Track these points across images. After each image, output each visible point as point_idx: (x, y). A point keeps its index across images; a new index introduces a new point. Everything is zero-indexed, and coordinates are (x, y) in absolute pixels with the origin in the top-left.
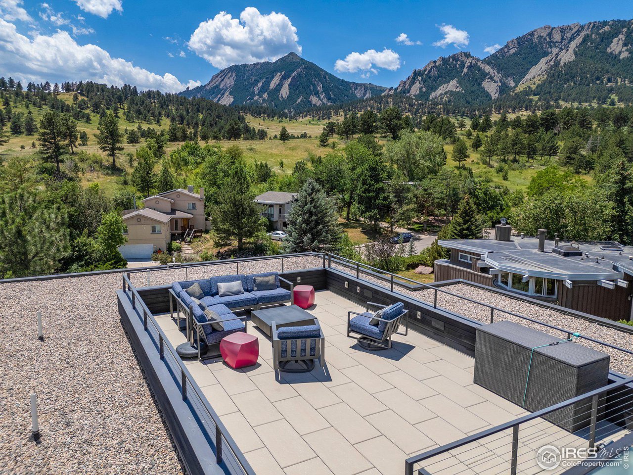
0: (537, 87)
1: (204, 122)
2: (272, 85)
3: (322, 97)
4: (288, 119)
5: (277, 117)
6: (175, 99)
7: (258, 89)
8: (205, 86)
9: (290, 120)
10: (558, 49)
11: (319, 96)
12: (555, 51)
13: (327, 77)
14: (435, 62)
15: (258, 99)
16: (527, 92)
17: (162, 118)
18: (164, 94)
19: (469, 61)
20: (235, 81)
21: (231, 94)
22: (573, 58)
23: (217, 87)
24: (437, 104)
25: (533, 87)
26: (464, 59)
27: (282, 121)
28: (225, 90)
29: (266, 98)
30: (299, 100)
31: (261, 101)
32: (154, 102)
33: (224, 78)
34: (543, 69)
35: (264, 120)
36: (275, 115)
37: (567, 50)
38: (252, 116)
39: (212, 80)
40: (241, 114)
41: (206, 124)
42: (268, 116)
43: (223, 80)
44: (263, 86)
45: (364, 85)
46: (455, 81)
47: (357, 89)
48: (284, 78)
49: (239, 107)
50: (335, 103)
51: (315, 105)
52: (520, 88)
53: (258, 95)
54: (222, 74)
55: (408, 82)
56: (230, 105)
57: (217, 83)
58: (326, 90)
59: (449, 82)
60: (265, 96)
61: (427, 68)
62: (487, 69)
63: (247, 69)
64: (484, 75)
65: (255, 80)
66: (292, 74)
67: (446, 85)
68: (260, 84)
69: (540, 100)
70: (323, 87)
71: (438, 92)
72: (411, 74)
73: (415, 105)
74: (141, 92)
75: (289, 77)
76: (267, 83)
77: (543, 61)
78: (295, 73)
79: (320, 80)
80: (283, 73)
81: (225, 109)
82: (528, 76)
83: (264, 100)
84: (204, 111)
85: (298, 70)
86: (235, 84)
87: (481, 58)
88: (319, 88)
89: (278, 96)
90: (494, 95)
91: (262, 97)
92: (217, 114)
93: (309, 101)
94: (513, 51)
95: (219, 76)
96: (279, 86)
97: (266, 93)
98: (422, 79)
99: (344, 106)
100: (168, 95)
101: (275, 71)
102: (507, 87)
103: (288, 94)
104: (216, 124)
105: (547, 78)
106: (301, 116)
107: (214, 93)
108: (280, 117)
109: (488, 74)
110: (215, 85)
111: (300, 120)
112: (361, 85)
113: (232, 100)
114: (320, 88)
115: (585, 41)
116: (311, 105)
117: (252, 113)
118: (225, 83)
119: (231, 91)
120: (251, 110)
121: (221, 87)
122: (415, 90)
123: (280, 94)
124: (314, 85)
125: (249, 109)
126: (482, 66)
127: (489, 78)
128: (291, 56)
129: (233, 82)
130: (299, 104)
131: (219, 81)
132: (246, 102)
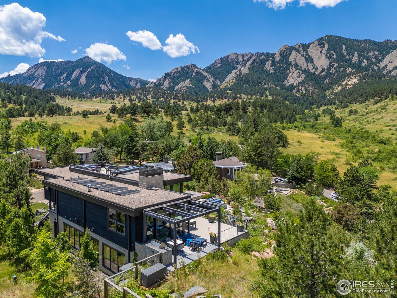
0: (231, 86)
1: (27, 102)
2: (73, 76)
3: (108, 85)
4: (86, 99)
5: (78, 98)
7: (63, 78)
8: (23, 74)
9: (87, 100)
10: (241, 66)
11: (106, 85)
12: (240, 66)
13: (111, 73)
14: (177, 68)
15: (64, 85)
16: (226, 89)
19: (195, 69)
20: (46, 72)
22: (248, 71)
23: (32, 75)
24: (179, 93)
25: (229, 86)
26: (193, 68)
27: (81, 101)
28: (39, 78)
29: (70, 84)
30: (93, 87)
31: (66, 86)
33: (38, 69)
34: (234, 76)
35: (69, 99)
36: (76, 96)
37: (245, 67)
38: (60, 97)
39: (28, 70)
40: (52, 95)
41: (28, 103)
42: (71, 97)
43: (36, 71)
44: (67, 76)
45: (136, 79)
46: (188, 80)
47: (131, 81)
48: (82, 72)
49: (50, 91)
50: (117, 89)
51: (104, 90)
52: (223, 86)
53: (63, 82)
54: (36, 67)
55: (162, 79)
56: (43, 89)
57: (32, 72)
58: (111, 81)
59: (185, 80)
60: (69, 83)
61: (173, 71)
62: (206, 74)
63: (55, 65)
64: (204, 78)
65: (61, 72)
66: (87, 70)
67: (184, 82)
68: (65, 75)
69: (232, 93)
70: (109, 79)
71: (180, 86)
72: (163, 74)
73: (166, 93)
75: (85, 72)
76: (70, 75)
77: (234, 72)
78: (90, 69)
79: (107, 75)
80: (81, 69)
81: (41, 92)
82: (227, 80)
83: (68, 85)
84: (25, 94)
85: (92, 68)
86: (46, 74)
87: (202, 68)
88: (106, 80)
89: (78, 84)
90: (210, 89)
91: (66, 83)
92: (35, 96)
93: (99, 88)
94: (219, 65)
95: (34, 68)
96: (79, 77)
97: (69, 81)
98: (170, 78)
99: (123, 92)
101: (76, 67)
102: (217, 85)
103: (85, 82)
104: (35, 103)
105: (236, 82)
106: (94, 97)
107: (29, 79)
108: (80, 98)
109: (206, 77)
110: (30, 74)
111: (94, 99)
112: (134, 79)
113: (44, 84)
114: (107, 79)
115: (253, 62)
116: (101, 90)
117: (60, 95)
118: (38, 73)
119: (43, 79)
120: (59, 93)
121: (35, 75)
122: (166, 83)
123: (80, 82)
124: (103, 77)
125: (57, 92)
126: (203, 73)
127: (207, 80)
128: (86, 58)
129: (44, 73)
130: (93, 89)
131: (34, 71)
132: (54, 86)
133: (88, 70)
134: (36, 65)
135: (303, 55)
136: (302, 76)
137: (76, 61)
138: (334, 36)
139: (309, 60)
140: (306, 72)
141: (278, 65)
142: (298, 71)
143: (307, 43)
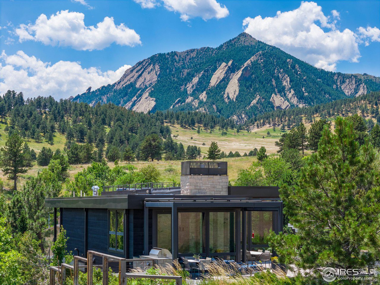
1: (112, 138)
2: (214, 81)
3: (290, 96)
4: (235, 130)
5: (218, 128)
6: (73, 108)
7: (193, 86)
8: (114, 85)
9: (238, 132)
11: (285, 94)
13: (297, 66)
15: (192, 101)
17: (55, 134)
18: (59, 101)
20: (159, 76)
21: (151, 95)
23: (132, 85)
27: (226, 134)
28: (143, 91)
29: (205, 100)
30: (254, 102)
31: (196, 103)
32: (45, 113)
33: (142, 72)
35: (199, 132)
36: (215, 124)
38: (182, 126)
39: (125, 76)
40: (165, 124)
41: (114, 140)
42: (205, 126)
43: (140, 75)
44: (199, 83)
45: (355, 76)
47: (344, 82)
48: (232, 70)
49: (162, 115)
50: (310, 104)
51: (279, 107)
53: (192, 95)
54: (139, 68)
56: (149, 112)
57: (132, 80)
58: (296, 85)
60: (203, 96)
63: (177, 59)
65: (188, 74)
66: (243, 64)
68: (195, 80)
70: (291, 81)
74: (28, 99)
75: (239, 69)
76: (206, 78)
78: (249, 62)
79: (286, 72)
80: (230, 63)
81: (142, 118)
83: (201, 102)
84: (112, 123)
85: (253, 58)
86: (158, 81)
88: (284, 83)
89: (222, 96)
91: (198, 98)
92: (130, 125)
93: (269, 103)
95: (135, 70)
96: (225, 81)
97: (205, 92)
99: (321, 109)
100: (64, 103)
101: (219, 61)
103: (237, 93)
104: (128, 140)
106: (256, 124)
107: (126, 95)
108: (223, 127)
110: (128, 83)
111: (255, 130)
112: (350, 77)
113: (153, 103)
114: (286, 83)
116: (273, 107)
117: (182, 122)
118: (143, 80)
119: (152, 91)
120: (180, 118)
121: (137, 86)
123: (226, 93)
124: (277, 79)
125: (175, 118)
128: (242, 39)
129: (155, 78)
130: (255, 108)
131: (135, 77)
132: (173, 107)
133: (245, 65)
134: (139, 64)
137: (221, 46)
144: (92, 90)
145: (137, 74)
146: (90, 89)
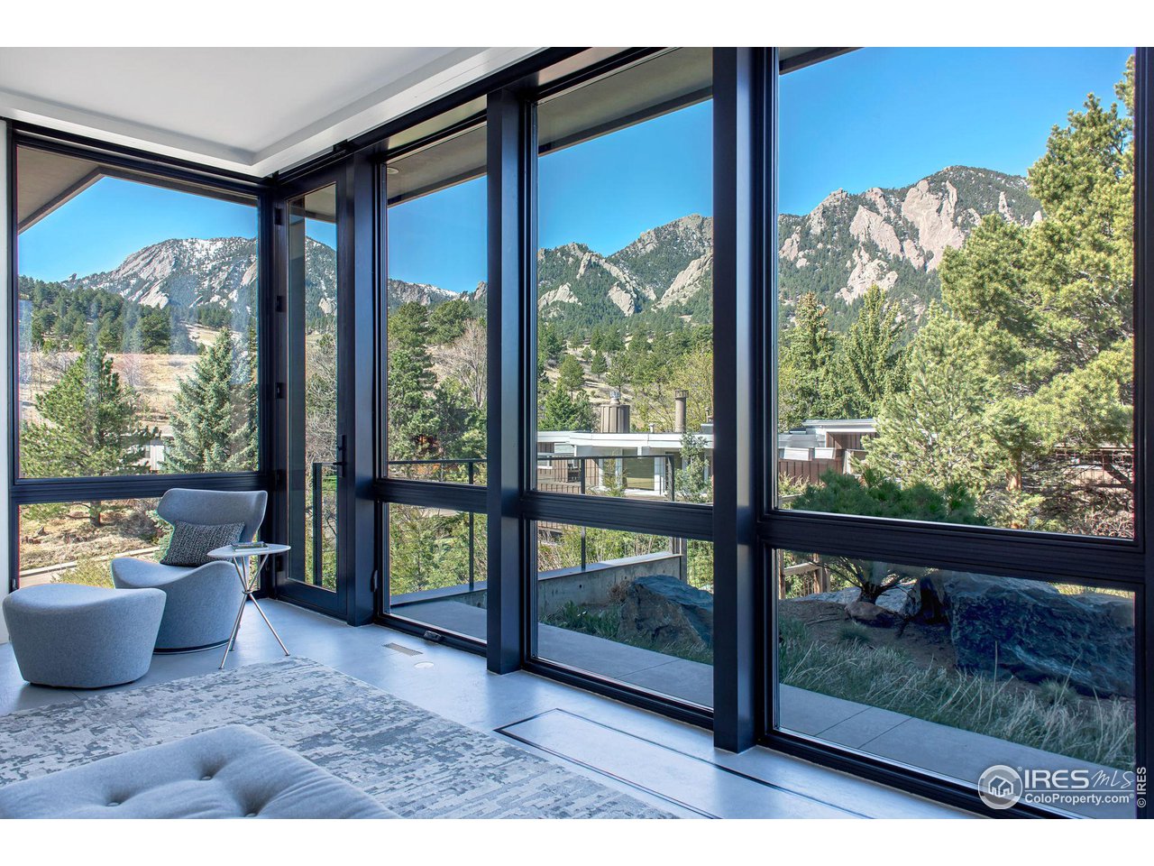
0: (688, 303)
7: (220, 282)
8: (111, 273)
12: (710, 250)
15: (219, 301)
16: (675, 309)
19: (586, 257)
20: (174, 267)
21: (163, 289)
23: (136, 276)
25: (684, 302)
26: (579, 253)
28: (152, 283)
29: (236, 300)
31: (224, 304)
33: (151, 261)
34: (695, 276)
39: (126, 263)
43: (149, 263)
44: (229, 279)
46: (566, 287)
47: (405, 292)
51: (329, 315)
52: (665, 303)
53: (218, 293)
54: (146, 255)
57: (136, 269)
59: (558, 288)
60: (234, 296)
62: (615, 271)
63: (199, 248)
64: (610, 280)
65: (214, 268)
67: (553, 292)
68: (224, 275)
69: (693, 319)
71: (543, 301)
76: (238, 275)
77: (694, 263)
82: (675, 285)
83: (230, 302)
86: (173, 273)
87: (605, 255)
90: (627, 310)
91: (226, 297)
94: (650, 248)
95: (141, 257)
97: (235, 291)
101: (254, 254)
102: (645, 300)
105: (701, 290)
107: (127, 287)
109: (616, 279)
110: (131, 272)
112: (412, 286)
113: (165, 300)
116: (322, 313)
117: (205, 323)
118: (151, 271)
119: (164, 286)
121: (144, 277)
124: (327, 281)
126: (607, 266)
127: (618, 285)
129: (169, 269)
131: (141, 266)
132: (194, 305)
134: (147, 249)
135: (887, 220)
136: (888, 275)
138: (973, 169)
139: (906, 232)
140: (899, 264)
141: (820, 246)
142: (876, 261)
143: (898, 188)
144: (77, 278)
145: (143, 263)
146: (74, 276)
